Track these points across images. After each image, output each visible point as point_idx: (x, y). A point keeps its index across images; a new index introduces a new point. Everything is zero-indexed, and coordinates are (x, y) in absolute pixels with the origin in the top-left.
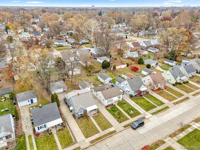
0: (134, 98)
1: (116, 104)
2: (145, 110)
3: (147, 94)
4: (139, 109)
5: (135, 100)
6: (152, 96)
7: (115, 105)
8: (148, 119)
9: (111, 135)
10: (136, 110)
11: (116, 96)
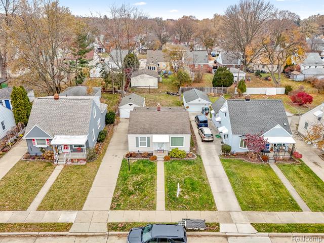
0: (232, 159)
1: (160, 157)
2: (240, 203)
3: (290, 159)
4: (223, 191)
5: (233, 166)
6: (309, 172)
7: (155, 158)
8: (226, 237)
9: (40, 233)
10: (209, 193)
11: (166, 133)
